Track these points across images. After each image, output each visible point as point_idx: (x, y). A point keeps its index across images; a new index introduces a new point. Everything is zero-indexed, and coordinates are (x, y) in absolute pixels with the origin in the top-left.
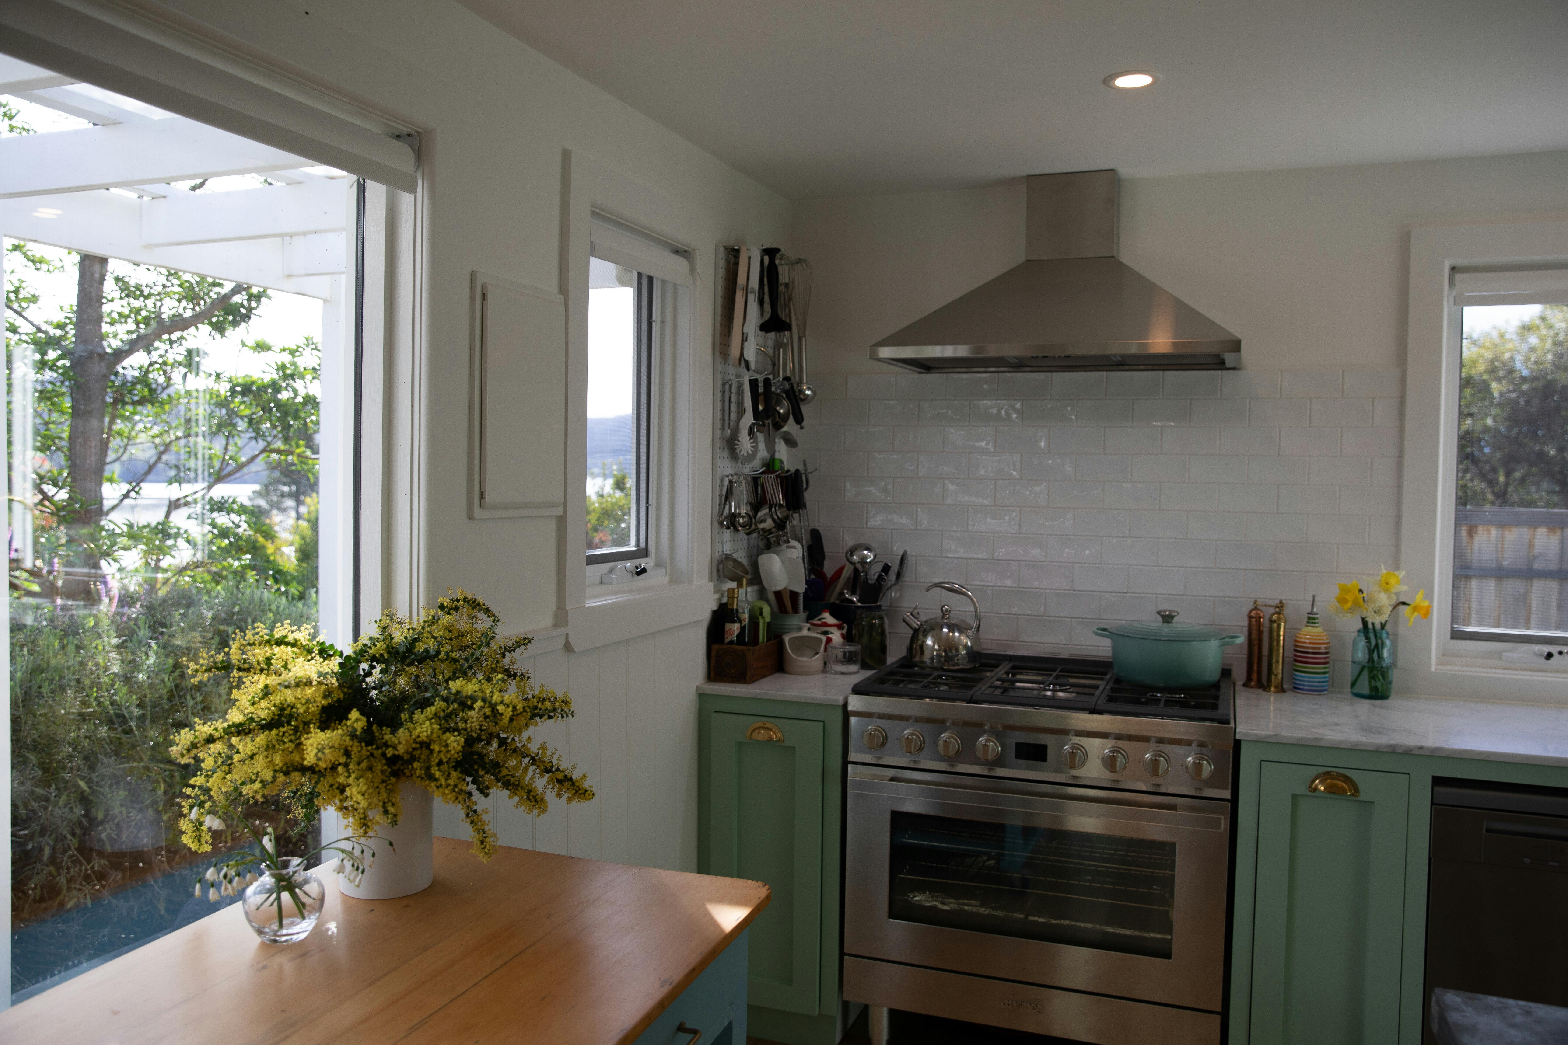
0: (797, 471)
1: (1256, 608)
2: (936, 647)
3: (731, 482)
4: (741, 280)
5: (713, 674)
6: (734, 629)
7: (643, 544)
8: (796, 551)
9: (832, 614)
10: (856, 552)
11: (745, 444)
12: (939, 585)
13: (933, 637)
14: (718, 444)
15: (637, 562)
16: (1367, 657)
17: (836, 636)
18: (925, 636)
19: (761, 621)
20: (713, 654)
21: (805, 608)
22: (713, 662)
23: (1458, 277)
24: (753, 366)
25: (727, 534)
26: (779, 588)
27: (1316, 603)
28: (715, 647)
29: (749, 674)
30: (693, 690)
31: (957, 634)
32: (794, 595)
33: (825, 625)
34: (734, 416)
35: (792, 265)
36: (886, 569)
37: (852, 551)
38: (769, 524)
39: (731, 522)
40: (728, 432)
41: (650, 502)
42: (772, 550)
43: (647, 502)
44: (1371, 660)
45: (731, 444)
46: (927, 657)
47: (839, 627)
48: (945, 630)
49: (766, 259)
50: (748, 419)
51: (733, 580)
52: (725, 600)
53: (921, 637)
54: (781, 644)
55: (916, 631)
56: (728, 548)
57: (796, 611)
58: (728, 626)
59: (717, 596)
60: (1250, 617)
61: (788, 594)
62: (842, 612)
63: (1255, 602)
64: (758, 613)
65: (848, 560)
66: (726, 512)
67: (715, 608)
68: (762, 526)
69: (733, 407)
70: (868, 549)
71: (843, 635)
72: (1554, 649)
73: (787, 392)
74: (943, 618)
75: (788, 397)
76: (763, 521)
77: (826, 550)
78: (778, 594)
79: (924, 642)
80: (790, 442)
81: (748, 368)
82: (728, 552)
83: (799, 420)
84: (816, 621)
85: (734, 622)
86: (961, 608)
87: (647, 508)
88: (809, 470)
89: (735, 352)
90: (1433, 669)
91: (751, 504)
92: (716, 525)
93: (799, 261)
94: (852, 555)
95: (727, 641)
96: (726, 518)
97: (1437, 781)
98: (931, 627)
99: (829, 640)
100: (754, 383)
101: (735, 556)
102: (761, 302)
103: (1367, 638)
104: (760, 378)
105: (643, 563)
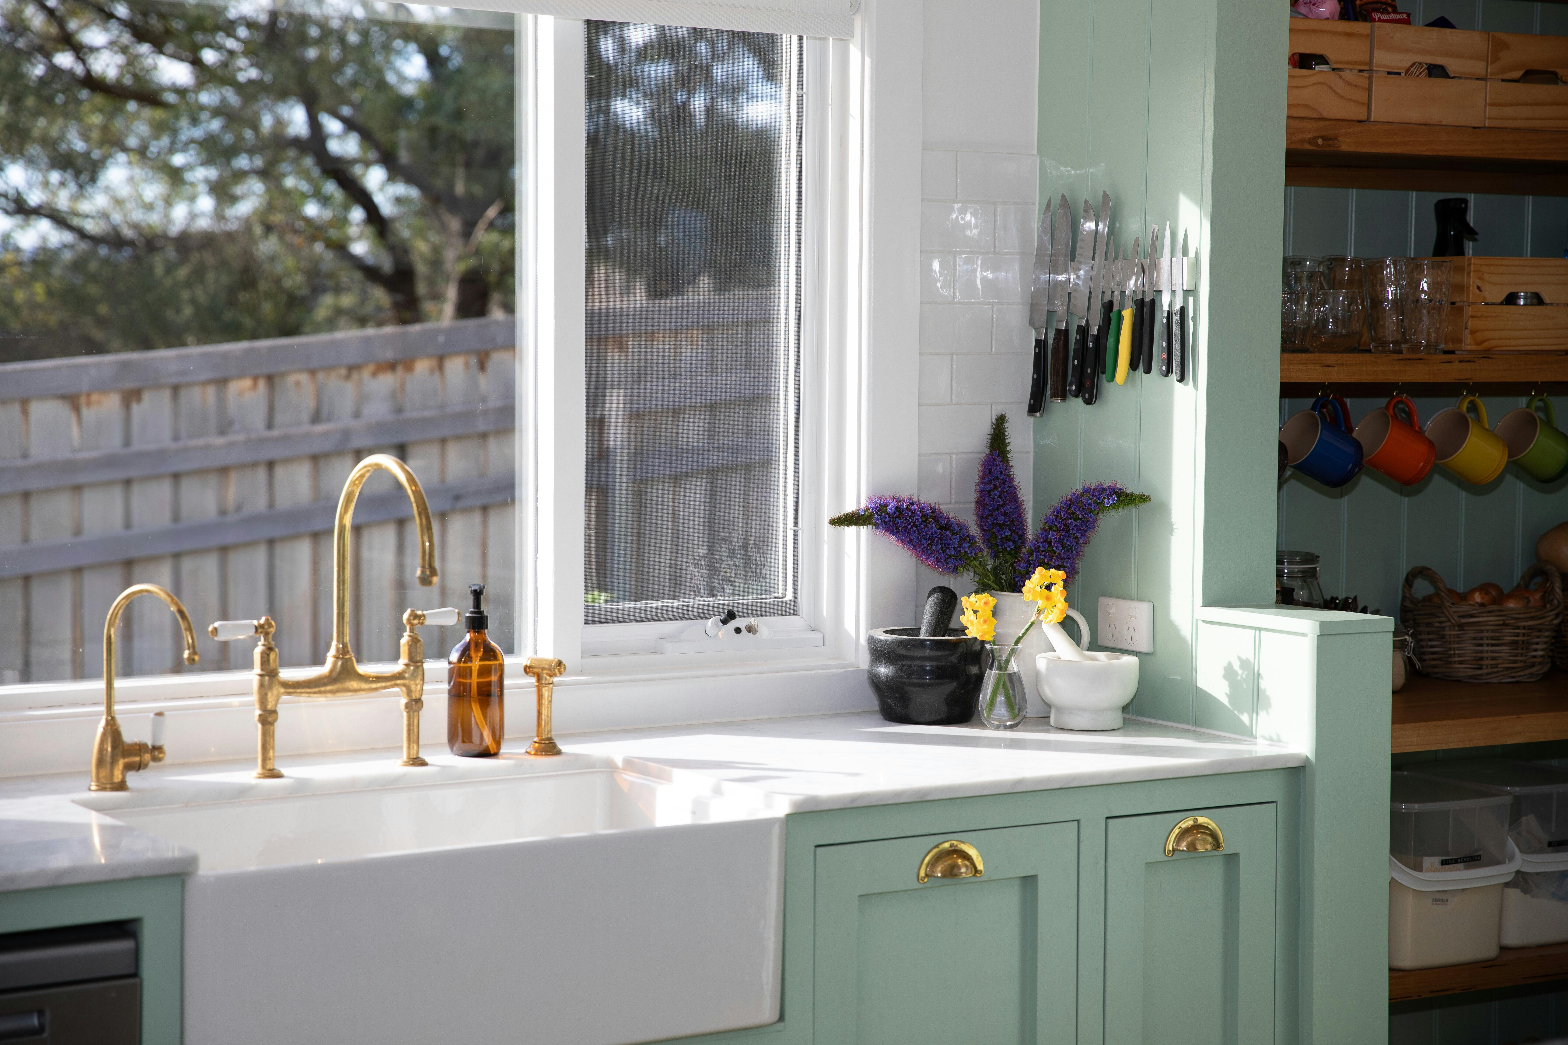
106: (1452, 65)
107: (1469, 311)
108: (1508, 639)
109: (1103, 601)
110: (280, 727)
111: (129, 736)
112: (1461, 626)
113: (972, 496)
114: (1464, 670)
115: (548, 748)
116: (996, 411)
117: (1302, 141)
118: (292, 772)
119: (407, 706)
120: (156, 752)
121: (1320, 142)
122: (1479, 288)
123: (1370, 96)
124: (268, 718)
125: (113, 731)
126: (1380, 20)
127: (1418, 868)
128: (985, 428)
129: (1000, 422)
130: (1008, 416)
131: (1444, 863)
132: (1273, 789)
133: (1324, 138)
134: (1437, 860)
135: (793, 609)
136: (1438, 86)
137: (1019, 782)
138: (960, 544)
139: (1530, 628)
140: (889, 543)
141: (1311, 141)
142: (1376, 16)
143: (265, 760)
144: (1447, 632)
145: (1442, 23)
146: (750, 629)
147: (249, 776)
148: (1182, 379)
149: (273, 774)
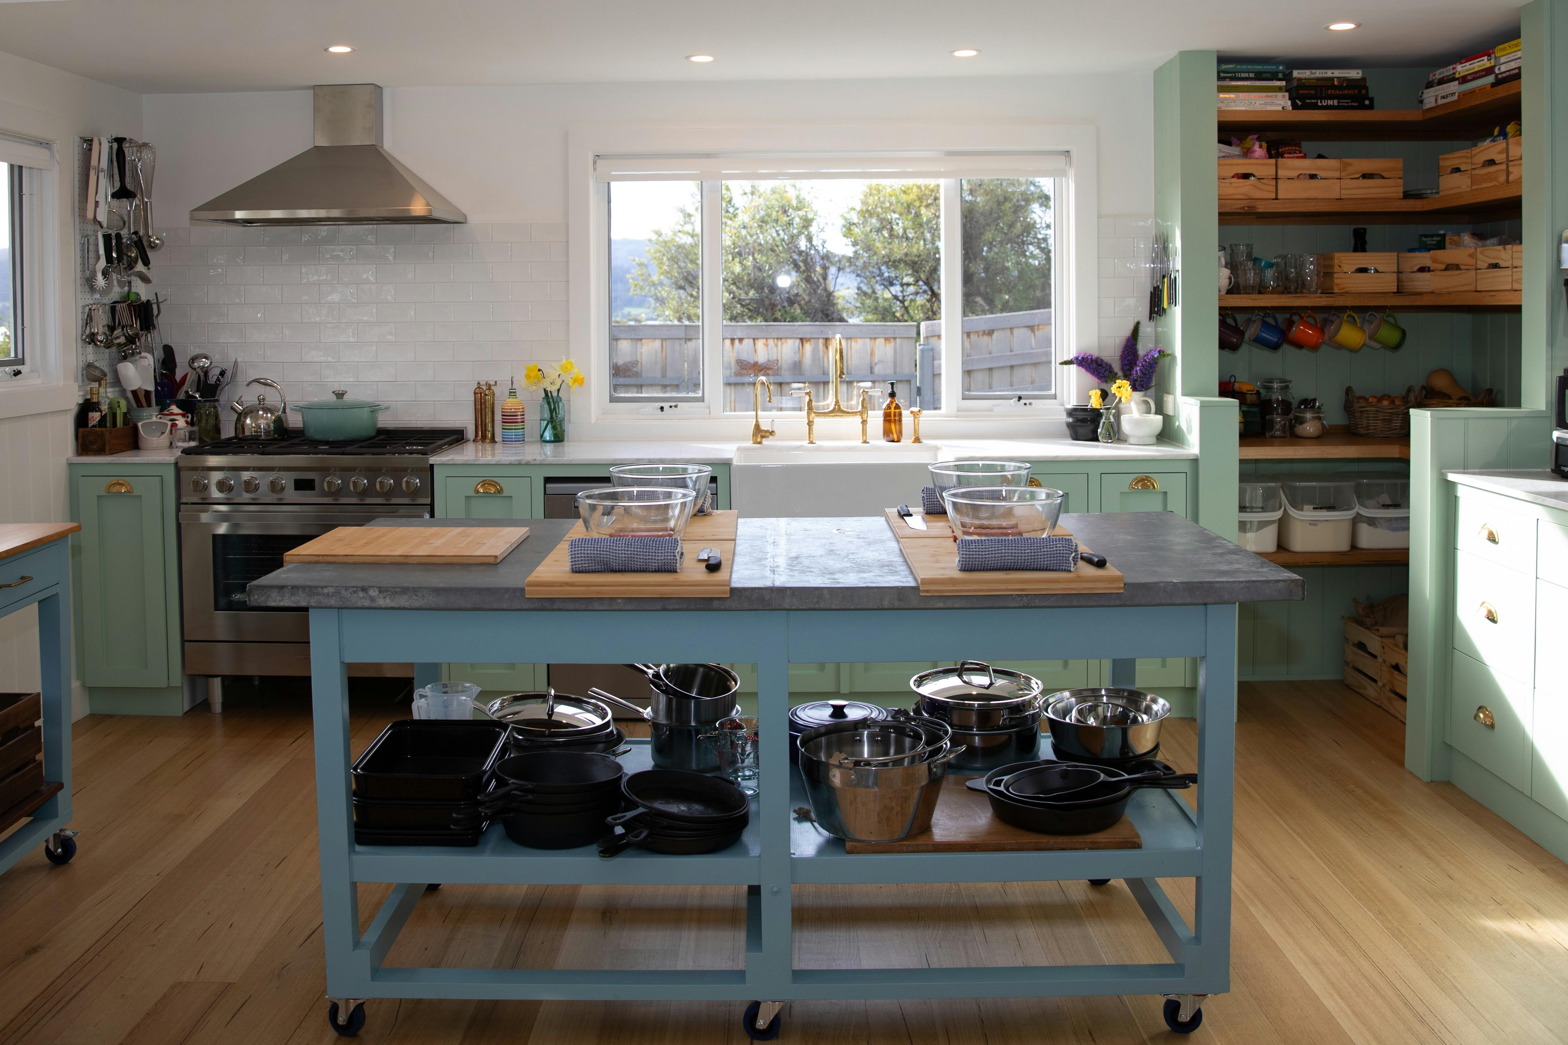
0: (148, 301)
1: (479, 387)
2: (254, 425)
3: (90, 309)
4: (94, 162)
5: (80, 450)
6: (95, 417)
7: (20, 356)
8: (148, 361)
9: (178, 407)
10: (197, 360)
11: (100, 281)
12: (257, 381)
13: (251, 418)
14: (79, 282)
15: (15, 368)
16: (550, 416)
17: (181, 422)
18: (246, 418)
19: (118, 412)
20: (80, 435)
21: (157, 405)
22: (80, 441)
23: (599, 162)
24: (105, 225)
25: (90, 348)
26: (134, 388)
27: (514, 382)
28: (81, 430)
29: (107, 447)
30: (64, 461)
31: (269, 415)
32: (147, 393)
33: (172, 414)
34: (92, 261)
35: (140, 147)
36: (222, 373)
37: (194, 359)
38: (122, 340)
39: (92, 339)
40: (88, 273)
41: (25, 325)
42: (128, 359)
43: (23, 325)
44: (552, 417)
45: (89, 282)
46: (247, 433)
47: (183, 415)
48: (261, 413)
49: (115, 145)
50: (102, 263)
51: (95, 381)
52: (89, 397)
53: (242, 419)
54: (136, 428)
55: (240, 414)
56: (91, 358)
57: (149, 405)
58: (91, 414)
59: (81, 393)
60: (475, 393)
61: (143, 393)
62: (187, 406)
63: (479, 383)
64: (117, 405)
65: (190, 366)
66: (88, 332)
67: (81, 402)
68: (118, 341)
69: (92, 254)
70: (206, 358)
71: (187, 422)
72: (666, 405)
73: (135, 243)
74: (260, 404)
75: (137, 246)
76: (117, 338)
77: (177, 361)
78: (134, 393)
79: (245, 421)
80: (145, 279)
81: (102, 227)
82: (91, 361)
83: (146, 263)
84: (166, 412)
85: (96, 411)
86: (272, 398)
87: (23, 329)
88: (160, 300)
89: (90, 215)
90: (593, 421)
91: (108, 326)
92: (79, 341)
93: (145, 145)
94: (193, 363)
95: (90, 425)
96: (87, 336)
97: (548, 480)
98: (249, 411)
99: (174, 425)
100: (107, 238)
101: (96, 364)
102: (112, 176)
103: (549, 403)
104: (113, 233)
105: (19, 368)
106: (1321, 174)
107: (1335, 276)
108: (1381, 418)
109: (1165, 395)
110: (815, 427)
111: (764, 427)
112: (1361, 412)
113: (1118, 353)
114: (1362, 431)
115: (917, 440)
116: (1136, 321)
117: (1237, 209)
118: (819, 443)
119: (862, 423)
120: (772, 433)
121: (1246, 208)
122: (1339, 266)
123: (1277, 189)
124: (810, 424)
125: (757, 426)
126: (1288, 157)
127: (1302, 510)
128: (1131, 327)
129: (1138, 323)
130: (1141, 322)
131: (1314, 508)
132: (1186, 468)
133: (1248, 207)
134: (1311, 507)
135: (1055, 397)
136: (1314, 183)
137: (1057, 457)
138: (1105, 372)
139: (1391, 413)
140: (1082, 370)
141: (1241, 208)
142: (1286, 156)
143: (810, 437)
144: (1356, 414)
145: (1320, 157)
146: (1030, 404)
147: (805, 443)
148: (1176, 305)
149: (811, 443)
